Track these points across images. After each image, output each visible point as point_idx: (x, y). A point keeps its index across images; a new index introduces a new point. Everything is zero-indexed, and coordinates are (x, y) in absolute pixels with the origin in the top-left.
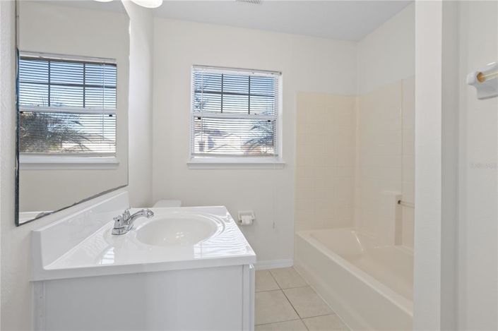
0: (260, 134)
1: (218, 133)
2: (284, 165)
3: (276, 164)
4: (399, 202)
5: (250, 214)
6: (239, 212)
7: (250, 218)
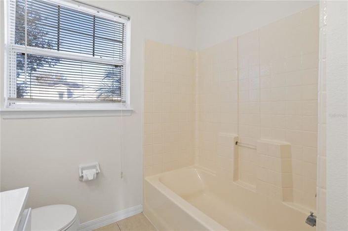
0: (110, 84)
1: (76, 86)
2: (131, 111)
3: (124, 111)
4: (237, 143)
5: (94, 167)
6: (81, 166)
7: (94, 171)
